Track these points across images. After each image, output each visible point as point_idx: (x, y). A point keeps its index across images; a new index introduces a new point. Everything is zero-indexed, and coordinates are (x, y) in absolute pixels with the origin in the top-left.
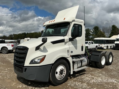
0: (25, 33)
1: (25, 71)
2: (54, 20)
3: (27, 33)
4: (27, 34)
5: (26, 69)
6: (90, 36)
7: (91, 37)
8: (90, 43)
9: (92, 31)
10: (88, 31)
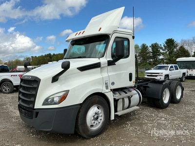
1: (36, 117)
2: (83, 31)
5: (37, 113)
7: (161, 57)
9: (164, 48)
10: (155, 47)
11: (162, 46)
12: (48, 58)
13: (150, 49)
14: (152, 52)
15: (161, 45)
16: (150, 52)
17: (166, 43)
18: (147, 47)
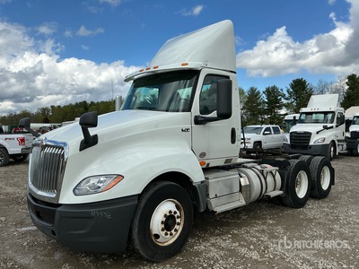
0: (85, 102)
3: (92, 103)
4: (90, 105)
6: (280, 108)
7: (283, 111)
8: (268, 129)
9: (287, 95)
10: (273, 93)
11: (285, 92)
12: (81, 109)
13: (264, 98)
14: (266, 103)
15: (282, 90)
16: (264, 102)
17: (292, 86)
18: (259, 93)
